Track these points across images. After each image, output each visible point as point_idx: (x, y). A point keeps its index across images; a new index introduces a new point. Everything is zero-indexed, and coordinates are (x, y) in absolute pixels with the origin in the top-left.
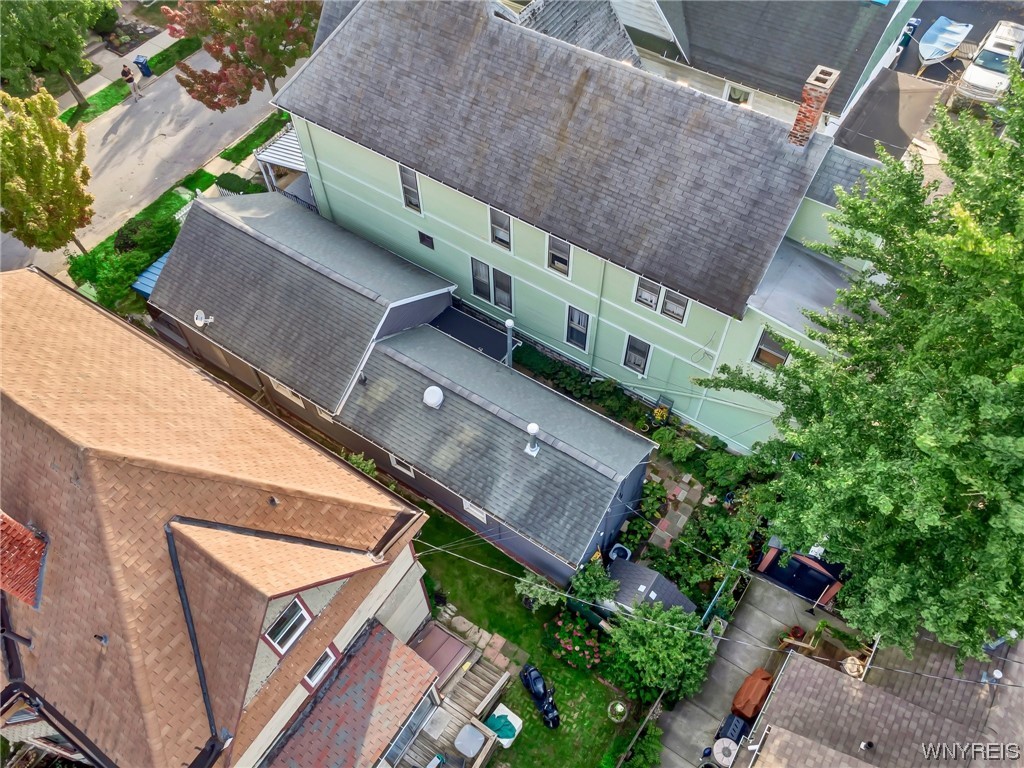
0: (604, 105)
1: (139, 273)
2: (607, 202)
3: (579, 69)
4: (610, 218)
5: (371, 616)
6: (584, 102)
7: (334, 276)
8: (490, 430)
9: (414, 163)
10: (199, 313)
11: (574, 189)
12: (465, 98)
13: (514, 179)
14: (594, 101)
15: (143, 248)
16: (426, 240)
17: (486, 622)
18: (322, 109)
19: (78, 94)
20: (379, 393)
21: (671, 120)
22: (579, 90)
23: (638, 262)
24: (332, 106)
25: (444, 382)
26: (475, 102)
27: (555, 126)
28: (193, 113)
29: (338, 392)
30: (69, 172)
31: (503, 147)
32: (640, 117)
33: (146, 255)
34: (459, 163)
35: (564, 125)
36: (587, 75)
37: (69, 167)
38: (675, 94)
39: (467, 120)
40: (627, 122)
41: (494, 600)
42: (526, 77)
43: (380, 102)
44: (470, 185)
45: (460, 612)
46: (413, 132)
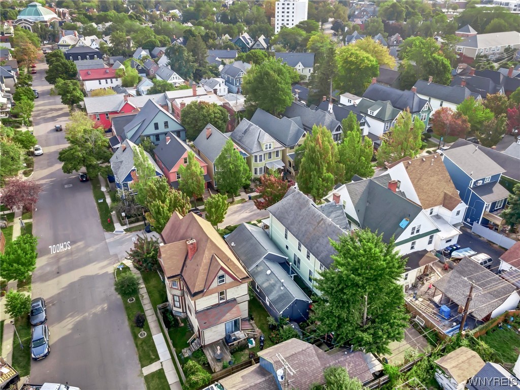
0: (323, 226)
1: (226, 234)
2: (318, 244)
3: (321, 218)
4: (317, 248)
5: (235, 297)
6: (320, 224)
7: (262, 244)
8: (276, 282)
9: (288, 228)
10: (233, 243)
11: (313, 240)
12: (301, 217)
13: (304, 235)
14: (322, 225)
15: (229, 230)
16: (287, 247)
17: (259, 327)
18: (275, 213)
19: (233, 199)
20: (259, 269)
21: (333, 232)
22: (320, 222)
23: (319, 258)
24: (277, 213)
25: (272, 270)
26: (302, 219)
27: (314, 227)
28: (255, 210)
29: (251, 266)
30: (223, 211)
31: (304, 229)
32: (329, 229)
33: (229, 232)
34: (295, 230)
35: (315, 228)
36: (322, 219)
37: (224, 210)
38: (335, 227)
39: (299, 222)
40: (326, 230)
41: (263, 324)
42: (312, 217)
43: (286, 214)
44: (295, 234)
45: (255, 323)
46: (289, 222)
